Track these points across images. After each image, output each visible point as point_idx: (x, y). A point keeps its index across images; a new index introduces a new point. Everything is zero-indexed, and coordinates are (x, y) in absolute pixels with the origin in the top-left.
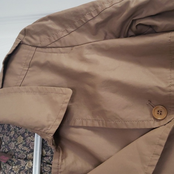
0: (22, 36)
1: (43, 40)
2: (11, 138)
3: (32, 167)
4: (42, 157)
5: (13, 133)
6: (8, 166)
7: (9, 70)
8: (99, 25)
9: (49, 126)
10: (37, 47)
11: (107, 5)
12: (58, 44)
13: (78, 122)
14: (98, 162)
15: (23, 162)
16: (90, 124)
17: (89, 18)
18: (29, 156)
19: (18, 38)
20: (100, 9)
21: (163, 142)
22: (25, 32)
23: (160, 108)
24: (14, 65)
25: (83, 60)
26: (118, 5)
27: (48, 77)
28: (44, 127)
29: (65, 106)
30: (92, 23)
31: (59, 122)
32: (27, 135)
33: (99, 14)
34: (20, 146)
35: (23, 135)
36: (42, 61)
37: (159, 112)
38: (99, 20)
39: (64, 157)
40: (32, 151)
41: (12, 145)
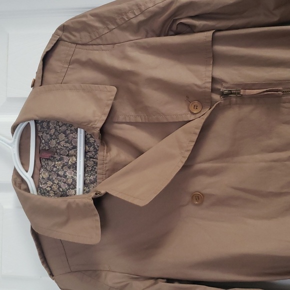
1: (84, 37)
2: (51, 136)
3: (76, 163)
4: (86, 153)
5: (53, 131)
6: (50, 162)
7: (48, 67)
8: (141, 24)
9: (95, 121)
10: (77, 44)
11: (150, 5)
12: (99, 41)
15: (66, 159)
17: (131, 16)
18: (72, 152)
20: (143, 8)
21: (198, 131)
22: (63, 28)
23: (196, 103)
24: (53, 62)
25: (126, 58)
26: (161, 5)
28: (90, 122)
29: (110, 102)
30: (135, 21)
31: (105, 118)
32: (68, 132)
33: (142, 12)
34: (62, 143)
35: (64, 133)
36: (84, 59)
37: (196, 107)
38: (141, 18)
39: (109, 150)
40: (75, 147)
41: (53, 143)
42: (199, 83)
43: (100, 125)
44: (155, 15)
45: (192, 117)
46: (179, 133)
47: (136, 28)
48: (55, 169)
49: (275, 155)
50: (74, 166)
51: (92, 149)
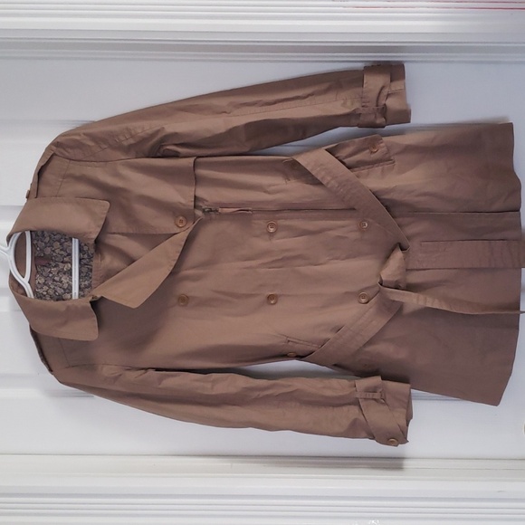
0: (54, 148)
1: (78, 153)
2: (45, 243)
3: (71, 269)
4: (80, 260)
5: (47, 239)
6: (45, 268)
7: (43, 179)
8: (130, 146)
9: (91, 233)
10: (70, 160)
11: (139, 131)
12: (93, 159)
13: (114, 230)
14: (131, 260)
15: (61, 265)
16: (125, 231)
17: (122, 138)
18: (67, 259)
19: (48, 148)
20: (133, 132)
21: (183, 243)
22: (57, 144)
23: (181, 218)
24: (47, 175)
25: (117, 175)
26: (150, 132)
27: (83, 188)
28: (85, 233)
30: (125, 143)
31: (99, 230)
32: (63, 240)
33: (132, 137)
34: (57, 251)
35: (59, 241)
36: (78, 174)
37: (181, 222)
38: (132, 141)
39: (103, 258)
40: (70, 255)
41: (48, 251)
42: (183, 201)
43: (94, 236)
44: (144, 140)
45: (178, 230)
46: (166, 243)
47: (127, 150)
48: (51, 275)
49: (247, 264)
50: (70, 272)
51: (86, 256)
